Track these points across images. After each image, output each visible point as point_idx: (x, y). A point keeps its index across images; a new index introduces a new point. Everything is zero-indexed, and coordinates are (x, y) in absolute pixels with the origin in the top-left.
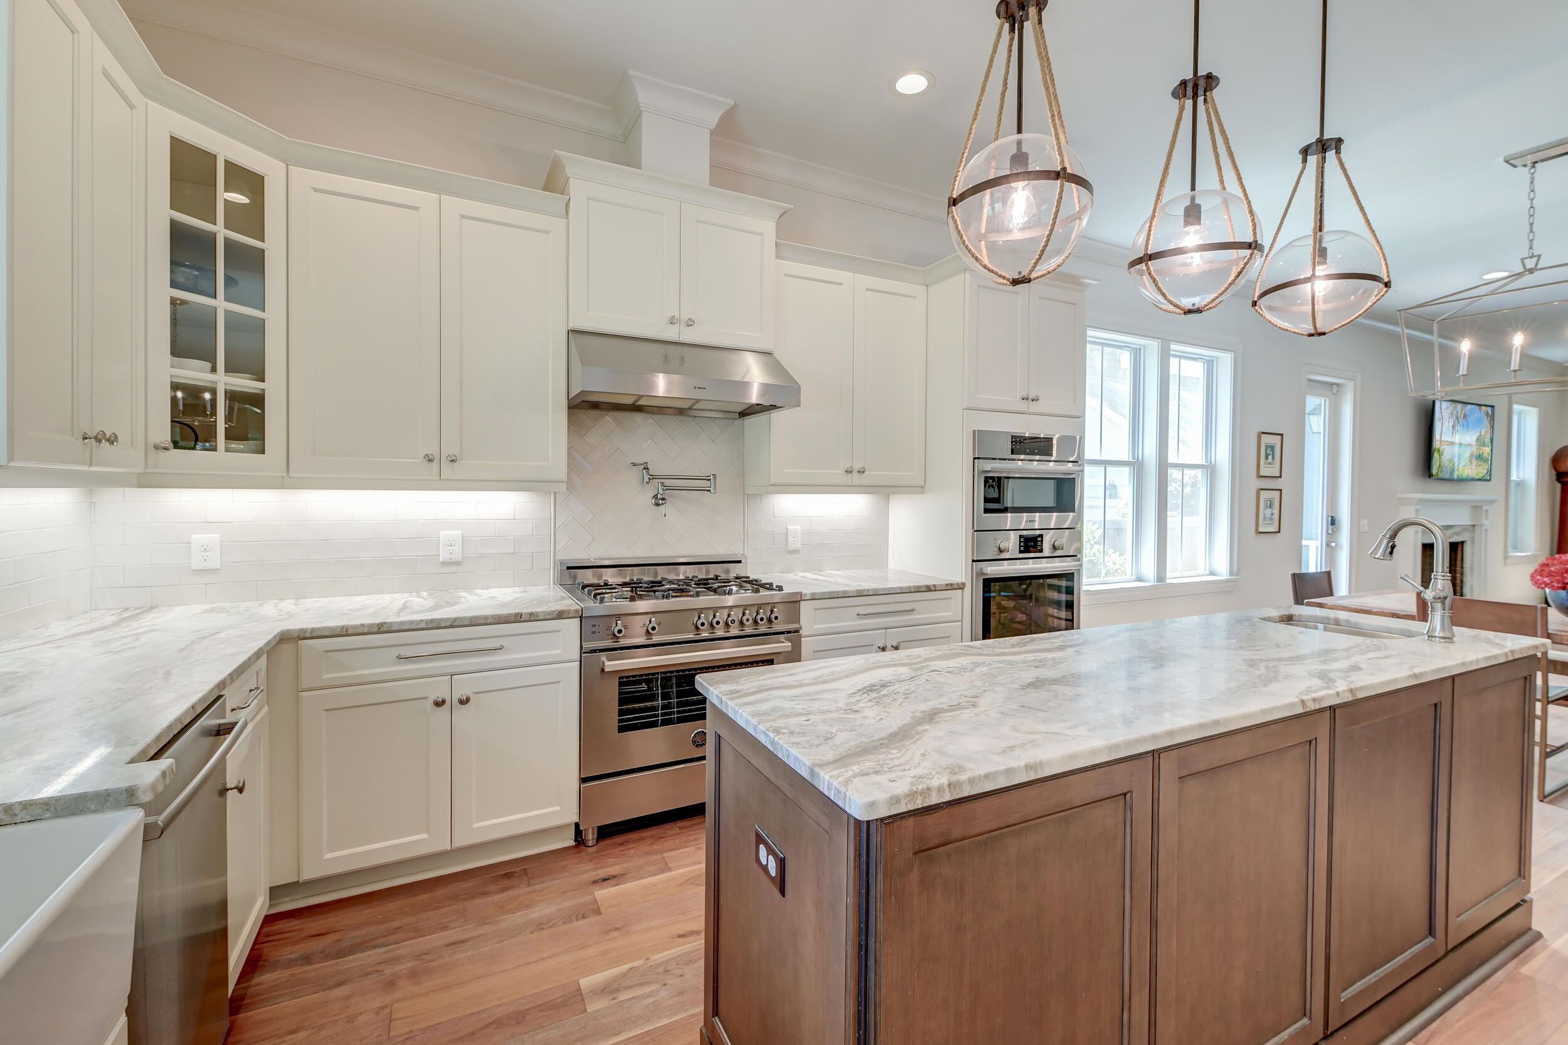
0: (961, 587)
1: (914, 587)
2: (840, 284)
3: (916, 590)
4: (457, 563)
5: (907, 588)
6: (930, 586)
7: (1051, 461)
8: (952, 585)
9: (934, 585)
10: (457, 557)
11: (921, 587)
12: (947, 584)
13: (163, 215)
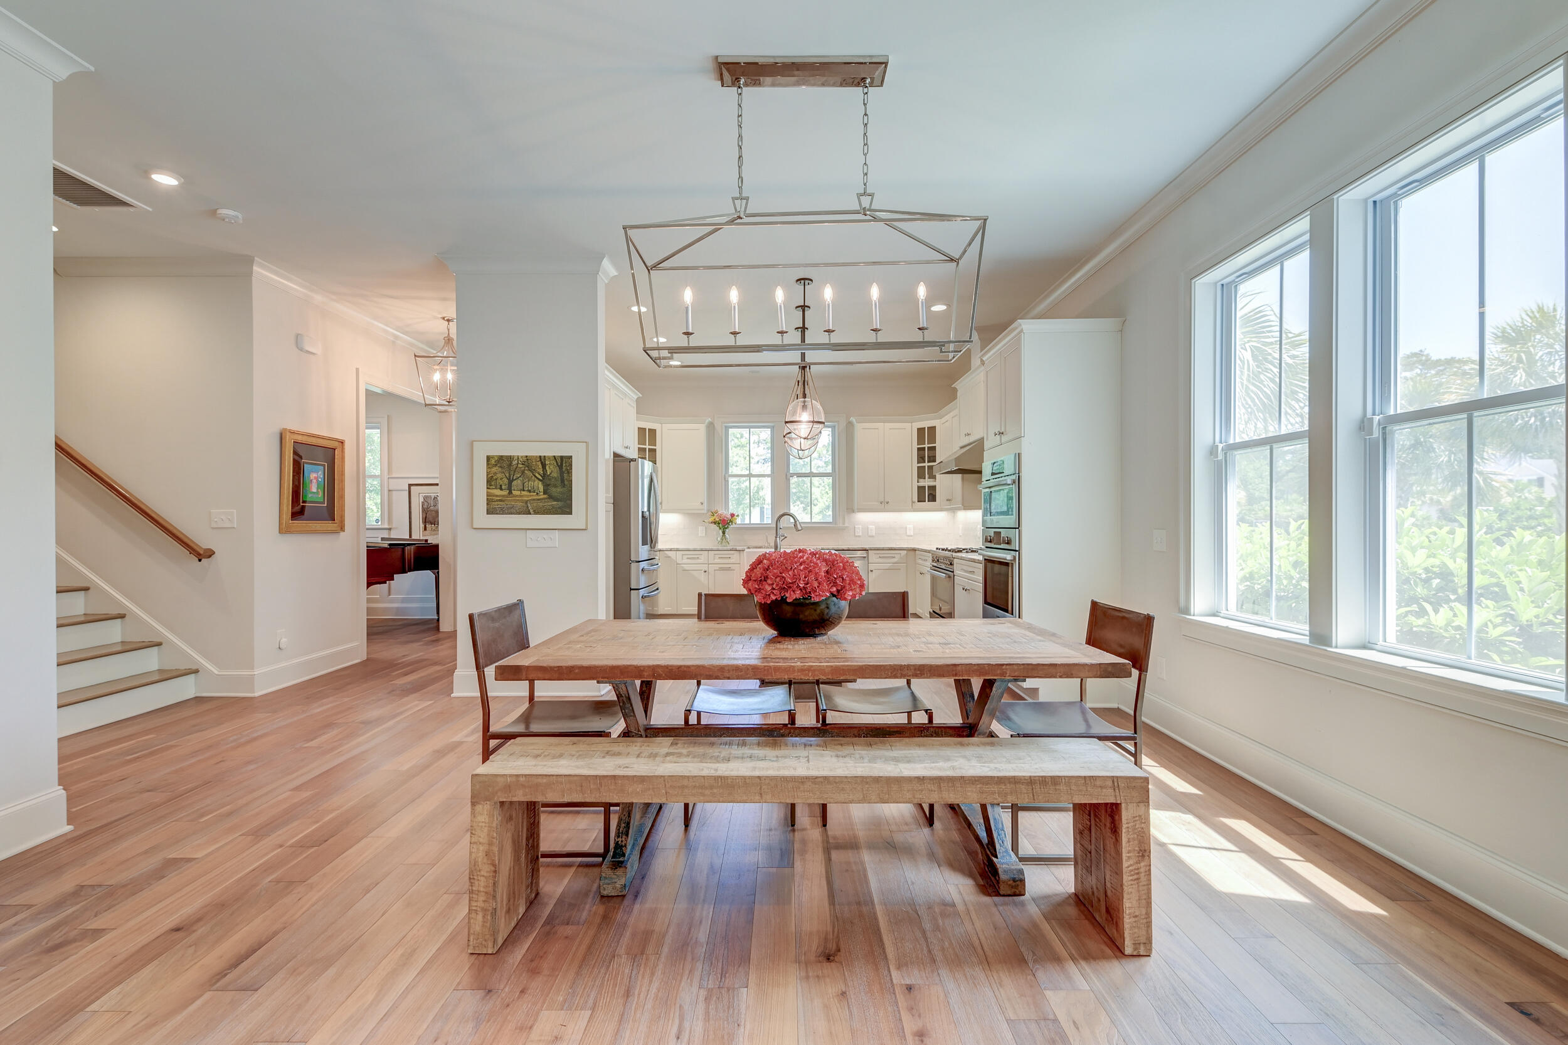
13: (916, 446)
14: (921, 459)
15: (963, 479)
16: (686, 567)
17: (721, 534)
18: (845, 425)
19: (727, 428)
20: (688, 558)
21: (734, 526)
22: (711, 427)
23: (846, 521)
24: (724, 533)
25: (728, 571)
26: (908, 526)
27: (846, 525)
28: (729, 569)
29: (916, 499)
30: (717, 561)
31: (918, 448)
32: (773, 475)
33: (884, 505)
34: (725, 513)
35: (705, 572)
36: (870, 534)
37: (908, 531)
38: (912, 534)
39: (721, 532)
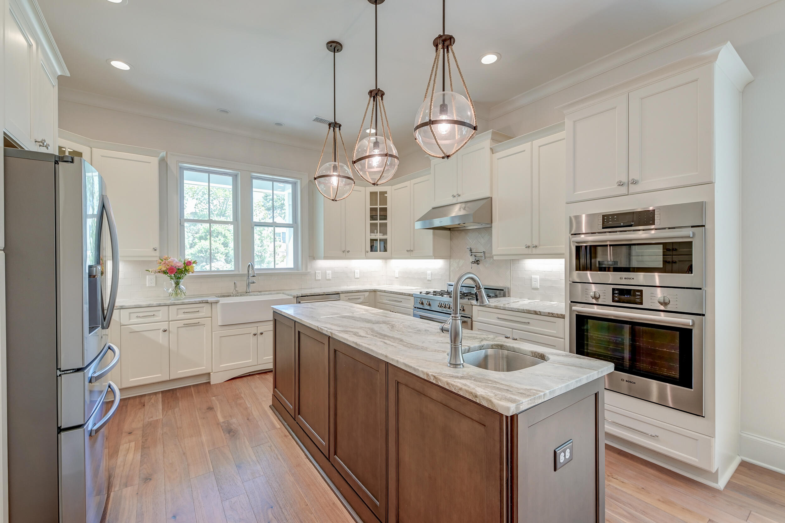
0: (563, 317)
1: (526, 310)
2: (524, 151)
3: (527, 312)
4: (430, 281)
5: (522, 309)
6: (537, 311)
7: (652, 229)
8: (552, 314)
9: (539, 312)
10: (430, 279)
11: (531, 311)
12: (549, 313)
13: (369, 207)
14: (373, 218)
15: (434, 234)
16: (135, 328)
17: (174, 285)
18: (307, 182)
19: (182, 169)
20: (137, 317)
21: (191, 274)
22: (163, 164)
23: (309, 267)
24: (177, 284)
25: (198, 327)
26: (356, 271)
27: (309, 271)
28: (197, 324)
29: (369, 249)
30: (182, 316)
31: (371, 208)
32: (235, 222)
33: (345, 254)
34: (177, 261)
35: (165, 331)
36: (328, 278)
37: (356, 274)
38: (358, 276)
39: (173, 282)
